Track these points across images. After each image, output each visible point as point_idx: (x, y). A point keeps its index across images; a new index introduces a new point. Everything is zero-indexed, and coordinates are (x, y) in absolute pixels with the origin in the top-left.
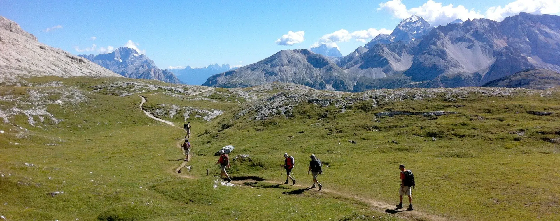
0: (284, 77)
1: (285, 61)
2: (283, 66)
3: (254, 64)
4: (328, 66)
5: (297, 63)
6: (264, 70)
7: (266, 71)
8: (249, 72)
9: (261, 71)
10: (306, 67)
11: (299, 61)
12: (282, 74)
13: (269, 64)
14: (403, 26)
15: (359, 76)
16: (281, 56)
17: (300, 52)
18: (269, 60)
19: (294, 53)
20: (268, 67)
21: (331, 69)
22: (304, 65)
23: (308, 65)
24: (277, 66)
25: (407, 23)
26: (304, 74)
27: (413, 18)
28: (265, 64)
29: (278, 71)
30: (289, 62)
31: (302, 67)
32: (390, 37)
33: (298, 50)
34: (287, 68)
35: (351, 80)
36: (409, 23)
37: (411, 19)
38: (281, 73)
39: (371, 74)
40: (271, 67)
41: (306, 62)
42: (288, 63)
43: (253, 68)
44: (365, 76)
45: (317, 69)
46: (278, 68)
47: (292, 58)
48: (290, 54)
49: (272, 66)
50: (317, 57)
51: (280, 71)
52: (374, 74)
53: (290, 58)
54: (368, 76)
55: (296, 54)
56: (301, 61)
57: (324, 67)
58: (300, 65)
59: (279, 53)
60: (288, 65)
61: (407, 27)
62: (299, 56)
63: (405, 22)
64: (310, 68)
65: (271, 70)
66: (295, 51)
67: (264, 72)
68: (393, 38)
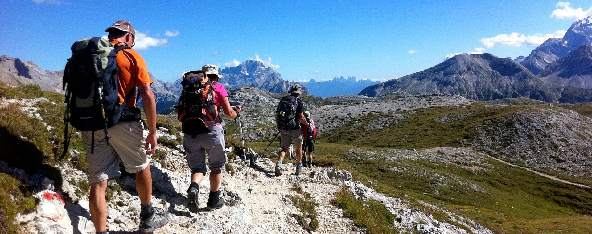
0: (464, 87)
1: (463, 68)
2: (460, 73)
3: (421, 72)
4: (520, 73)
5: (479, 70)
6: (435, 79)
7: (439, 80)
8: (415, 82)
9: (430, 81)
10: (491, 75)
11: (481, 67)
12: (461, 84)
13: (443, 72)
14: (577, 29)
15: (563, 85)
16: (457, 62)
17: (480, 56)
18: (441, 67)
19: (474, 59)
20: (440, 75)
21: (525, 77)
22: (488, 73)
23: (493, 73)
24: (454, 74)
25: (582, 26)
26: (490, 83)
27: (589, 19)
28: (436, 73)
29: (455, 79)
30: (469, 69)
31: (486, 75)
32: (563, 42)
33: (478, 55)
34: (465, 76)
35: (553, 90)
36: (585, 25)
37: (587, 20)
38: (459, 83)
39: (578, 83)
40: (445, 76)
41: (490, 69)
42: (466, 70)
43: (420, 76)
44: (571, 85)
45: (506, 77)
46: (455, 76)
47: (472, 64)
48: (469, 59)
49: (446, 74)
50: (505, 63)
51: (457, 81)
52: (583, 83)
53: (470, 64)
54: (574, 85)
55: (475, 59)
56: (484, 68)
57: (516, 75)
58: (482, 73)
59: (454, 58)
60: (467, 73)
61: (583, 30)
62: (480, 62)
63: (579, 24)
64: (497, 77)
65: (445, 79)
66: (474, 56)
67: (436, 82)
68: (566, 42)
